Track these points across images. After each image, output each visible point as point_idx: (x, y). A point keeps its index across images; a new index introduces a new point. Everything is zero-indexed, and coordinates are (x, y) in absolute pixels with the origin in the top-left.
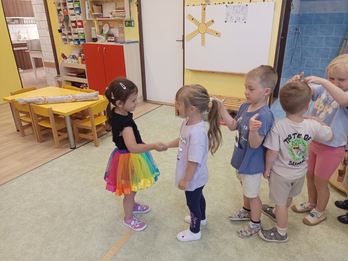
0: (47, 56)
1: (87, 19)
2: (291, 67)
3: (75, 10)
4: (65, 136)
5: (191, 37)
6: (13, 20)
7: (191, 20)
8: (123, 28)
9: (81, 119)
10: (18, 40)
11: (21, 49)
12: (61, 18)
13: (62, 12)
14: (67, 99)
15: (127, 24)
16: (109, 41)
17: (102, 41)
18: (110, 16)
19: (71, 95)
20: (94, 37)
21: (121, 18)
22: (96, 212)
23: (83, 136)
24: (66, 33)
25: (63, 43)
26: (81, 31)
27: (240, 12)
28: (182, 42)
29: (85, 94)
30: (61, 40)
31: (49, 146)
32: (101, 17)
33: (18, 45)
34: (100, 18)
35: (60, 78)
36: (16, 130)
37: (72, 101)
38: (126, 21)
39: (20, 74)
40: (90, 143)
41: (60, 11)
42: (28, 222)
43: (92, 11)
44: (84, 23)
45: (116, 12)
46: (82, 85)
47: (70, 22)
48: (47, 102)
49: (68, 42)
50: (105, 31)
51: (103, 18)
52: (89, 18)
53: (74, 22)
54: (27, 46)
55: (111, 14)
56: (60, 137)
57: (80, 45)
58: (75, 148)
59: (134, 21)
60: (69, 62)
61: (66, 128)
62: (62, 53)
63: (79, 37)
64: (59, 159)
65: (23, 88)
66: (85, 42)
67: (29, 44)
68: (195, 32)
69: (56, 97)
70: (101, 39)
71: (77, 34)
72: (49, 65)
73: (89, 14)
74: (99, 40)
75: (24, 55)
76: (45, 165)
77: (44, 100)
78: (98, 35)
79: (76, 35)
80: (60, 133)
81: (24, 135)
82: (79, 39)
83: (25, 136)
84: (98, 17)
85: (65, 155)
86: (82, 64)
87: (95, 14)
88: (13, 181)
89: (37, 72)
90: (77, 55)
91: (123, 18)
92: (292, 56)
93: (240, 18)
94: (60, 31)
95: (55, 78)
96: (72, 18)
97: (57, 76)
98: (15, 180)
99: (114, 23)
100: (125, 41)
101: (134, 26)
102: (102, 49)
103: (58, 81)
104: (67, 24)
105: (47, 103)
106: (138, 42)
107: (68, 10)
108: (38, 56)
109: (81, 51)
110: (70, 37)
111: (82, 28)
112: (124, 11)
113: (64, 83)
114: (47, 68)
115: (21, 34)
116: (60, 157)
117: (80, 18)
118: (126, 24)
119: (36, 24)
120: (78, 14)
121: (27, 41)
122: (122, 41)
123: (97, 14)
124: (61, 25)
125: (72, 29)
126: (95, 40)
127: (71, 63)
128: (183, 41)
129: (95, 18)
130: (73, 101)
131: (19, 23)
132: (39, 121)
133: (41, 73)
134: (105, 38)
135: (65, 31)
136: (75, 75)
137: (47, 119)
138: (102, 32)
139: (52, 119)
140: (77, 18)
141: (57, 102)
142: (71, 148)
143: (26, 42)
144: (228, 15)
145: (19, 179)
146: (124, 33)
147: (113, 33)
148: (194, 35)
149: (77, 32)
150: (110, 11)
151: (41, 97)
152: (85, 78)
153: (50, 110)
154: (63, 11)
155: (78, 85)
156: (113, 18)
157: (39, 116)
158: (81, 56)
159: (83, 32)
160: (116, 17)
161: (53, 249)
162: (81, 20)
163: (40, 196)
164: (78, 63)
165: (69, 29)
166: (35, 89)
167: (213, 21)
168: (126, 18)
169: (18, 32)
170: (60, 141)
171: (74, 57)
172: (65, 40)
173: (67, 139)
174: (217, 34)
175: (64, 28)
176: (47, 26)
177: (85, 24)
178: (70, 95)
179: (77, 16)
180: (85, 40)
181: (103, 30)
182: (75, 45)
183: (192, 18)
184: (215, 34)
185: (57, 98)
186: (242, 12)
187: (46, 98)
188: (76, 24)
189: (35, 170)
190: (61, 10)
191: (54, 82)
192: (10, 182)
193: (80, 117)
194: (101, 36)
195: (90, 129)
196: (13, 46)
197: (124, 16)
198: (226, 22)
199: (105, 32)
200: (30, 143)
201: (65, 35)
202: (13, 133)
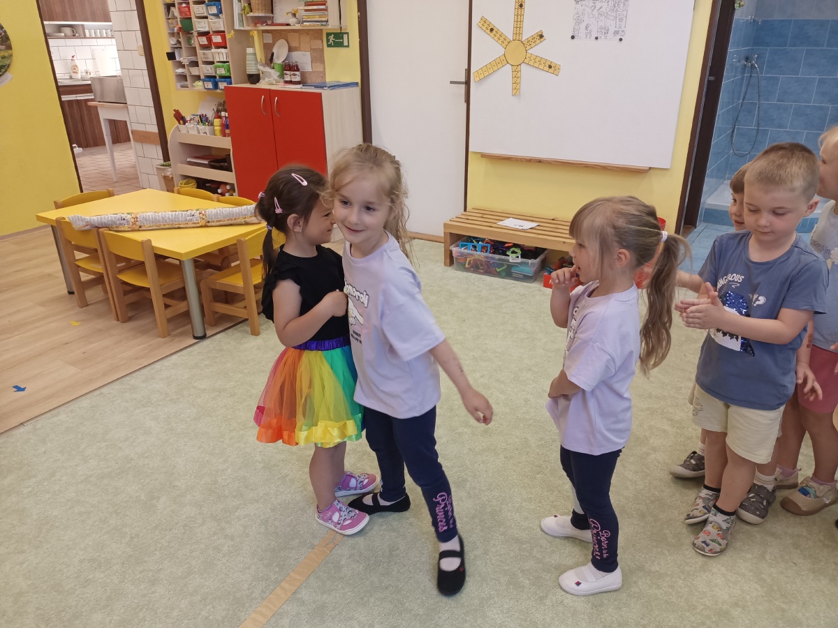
0: (141, 117)
1: (237, 27)
2: (732, 151)
3: (207, 6)
4: (181, 307)
5: (486, 74)
6: (59, 28)
7: (488, 31)
8: (322, 50)
9: (219, 269)
10: (71, 78)
11: (78, 98)
12: (175, 24)
13: (175, 11)
14: (186, 220)
15: (331, 41)
16: (286, 82)
17: (271, 81)
18: (292, 20)
19: (197, 210)
20: (251, 70)
21: (317, 26)
22: (252, 489)
23: (222, 308)
24: (186, 62)
25: (179, 85)
26: (221, 56)
27: (609, 13)
28: (464, 85)
29: (231, 209)
30: (173, 79)
31: (144, 332)
32: (269, 22)
33: (70, 89)
34: (267, 25)
35: (170, 170)
36: (65, 291)
37: (198, 225)
38: (328, 35)
39: (77, 159)
40: (239, 325)
41: (172, 9)
42: (92, 509)
43: (248, 9)
44: (228, 36)
45: (306, 10)
46: (222, 186)
47: (195, 34)
48: (140, 227)
49: (189, 83)
50: (278, 57)
51: (273, 24)
52: (240, 26)
53: (205, 34)
54: (92, 92)
55: (294, 15)
56: (169, 310)
57: (218, 91)
58: (204, 337)
59: (347, 33)
60: (191, 132)
61: (184, 289)
62: (175, 110)
63: (216, 72)
64: (166, 363)
65: (82, 191)
66: (231, 83)
67: (96, 87)
68: (498, 61)
69: (160, 214)
70: (269, 75)
71: (212, 63)
72: (143, 137)
73: (241, 15)
74: (264, 79)
75: (85, 113)
76: (134, 375)
77: (133, 220)
78: (261, 68)
79: (209, 67)
80: (169, 301)
81: (84, 303)
82: (215, 77)
83: (88, 305)
84: (262, 24)
85: (179, 354)
86: (221, 137)
87: (256, 14)
88: (57, 410)
89: (115, 154)
90: (210, 115)
91: (322, 25)
92: (735, 125)
93: (608, 30)
94: (171, 56)
95: (157, 168)
96: (201, 26)
97: (163, 165)
98: (63, 408)
99: (299, 38)
100: (325, 82)
101: (348, 46)
102: (272, 101)
103: (165, 178)
104: (189, 40)
105: (140, 229)
106: (356, 84)
107: (192, 5)
108: (118, 116)
109: (220, 104)
110: (195, 71)
111: (223, 50)
112: (326, 10)
113: (178, 182)
114: (139, 146)
115: (77, 62)
116: (169, 358)
117: (220, 24)
118: (328, 41)
119: (114, 40)
120: (213, 15)
121: (93, 79)
122: (318, 81)
123: (261, 15)
124: (173, 41)
125: (200, 52)
126: (255, 78)
127: (196, 133)
128: (467, 83)
129: (255, 25)
130: (200, 224)
131: (74, 35)
132: (121, 271)
133: (125, 156)
134: (278, 74)
135: (183, 57)
136: (206, 162)
137: (139, 267)
138: (270, 60)
139: (151, 266)
140: (212, 25)
141: (164, 227)
142: (195, 338)
143: (89, 82)
144: (578, 21)
145: (72, 406)
146: (323, 62)
147: (296, 62)
148: (495, 68)
149: (211, 60)
150: (290, 9)
151: (125, 215)
152: (229, 169)
153: (146, 245)
154: (179, 9)
155: (213, 186)
156: (298, 27)
157: (119, 259)
158: (220, 117)
159: (225, 60)
160: (305, 24)
161: (151, 573)
162: (222, 29)
163: (120, 448)
164: (213, 133)
165: (193, 51)
166: (110, 194)
167: (541, 36)
168: (329, 27)
169: (71, 58)
170: (169, 320)
171: (203, 119)
172: (183, 77)
173: (187, 315)
174: (550, 67)
175: (181, 48)
176: (141, 43)
177: (230, 39)
178: (195, 211)
179: (212, 19)
180: (230, 77)
181: (273, 54)
182: (205, 90)
183: (489, 28)
184: (547, 68)
185: (163, 218)
186: (614, 14)
187: (138, 216)
188: (210, 40)
189: (109, 386)
190: (173, 5)
191: (155, 179)
192: (52, 412)
193: (218, 263)
194: (268, 69)
195: (241, 292)
196: (61, 90)
197: (324, 21)
198: (573, 37)
199: (279, 60)
200: (100, 324)
201: (183, 66)
202: (58, 299)
